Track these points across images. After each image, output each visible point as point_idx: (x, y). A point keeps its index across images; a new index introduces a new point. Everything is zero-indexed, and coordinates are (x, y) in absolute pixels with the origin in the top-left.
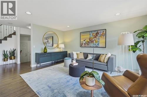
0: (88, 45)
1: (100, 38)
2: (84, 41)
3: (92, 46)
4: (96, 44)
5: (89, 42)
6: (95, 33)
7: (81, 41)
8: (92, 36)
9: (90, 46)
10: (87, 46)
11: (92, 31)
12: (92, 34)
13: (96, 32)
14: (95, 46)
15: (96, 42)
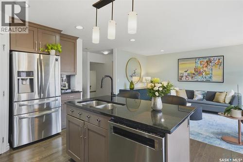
0: (192, 78)
1: (213, 68)
2: (186, 71)
3: (199, 80)
4: (207, 77)
5: (194, 74)
6: (205, 60)
7: (180, 72)
8: (199, 65)
9: (195, 80)
10: (190, 80)
11: (199, 58)
12: (199, 62)
13: (207, 59)
14: (205, 80)
15: (206, 74)
